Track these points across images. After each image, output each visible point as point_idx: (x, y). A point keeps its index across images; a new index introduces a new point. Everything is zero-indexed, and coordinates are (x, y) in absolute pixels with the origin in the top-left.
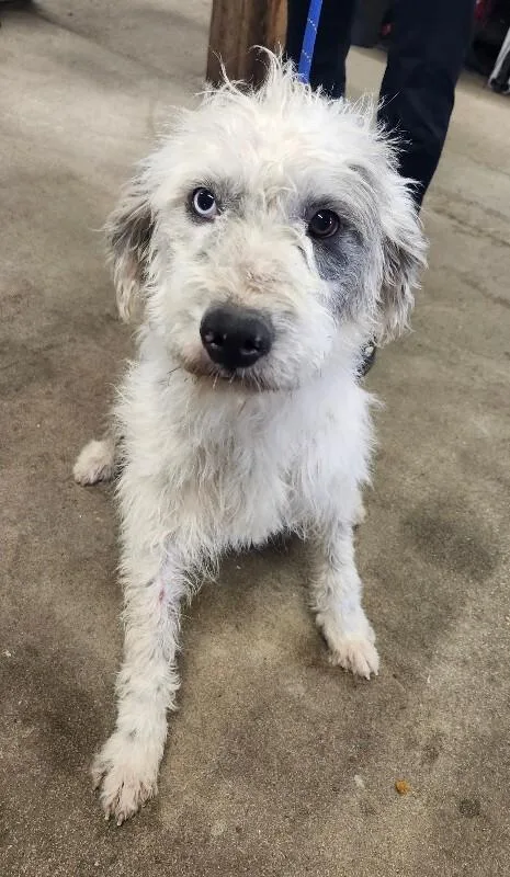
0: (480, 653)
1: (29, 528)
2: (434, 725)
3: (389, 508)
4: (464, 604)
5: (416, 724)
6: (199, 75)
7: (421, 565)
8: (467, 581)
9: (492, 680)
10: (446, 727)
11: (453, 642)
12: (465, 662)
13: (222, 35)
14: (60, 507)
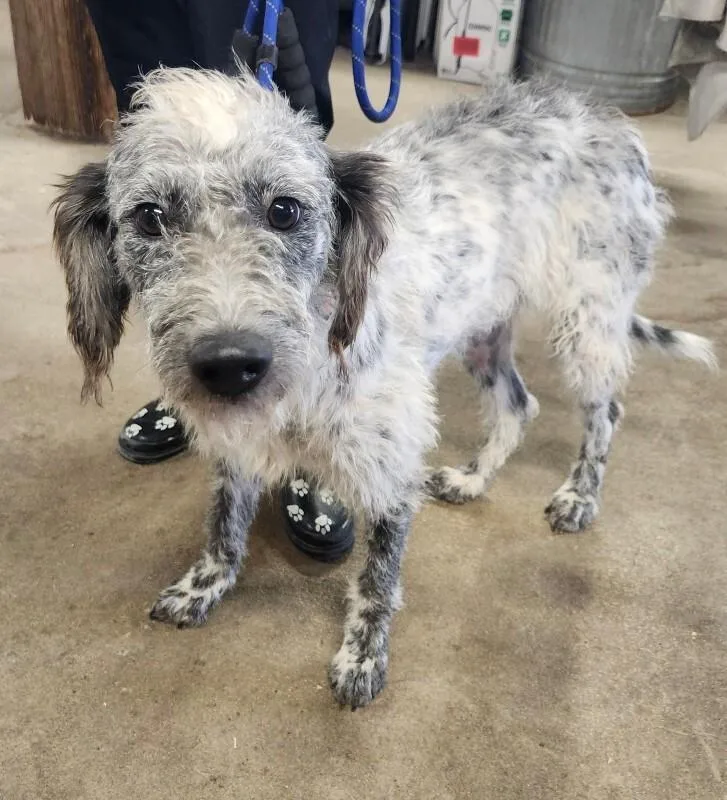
0: (616, 686)
1: (41, 732)
2: (603, 782)
3: (456, 561)
4: (577, 639)
5: (587, 788)
6: (13, 111)
7: (517, 612)
8: (571, 613)
9: (640, 710)
10: (617, 780)
11: (584, 684)
12: (606, 701)
13: (34, 58)
14: (70, 691)
